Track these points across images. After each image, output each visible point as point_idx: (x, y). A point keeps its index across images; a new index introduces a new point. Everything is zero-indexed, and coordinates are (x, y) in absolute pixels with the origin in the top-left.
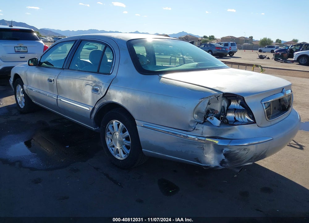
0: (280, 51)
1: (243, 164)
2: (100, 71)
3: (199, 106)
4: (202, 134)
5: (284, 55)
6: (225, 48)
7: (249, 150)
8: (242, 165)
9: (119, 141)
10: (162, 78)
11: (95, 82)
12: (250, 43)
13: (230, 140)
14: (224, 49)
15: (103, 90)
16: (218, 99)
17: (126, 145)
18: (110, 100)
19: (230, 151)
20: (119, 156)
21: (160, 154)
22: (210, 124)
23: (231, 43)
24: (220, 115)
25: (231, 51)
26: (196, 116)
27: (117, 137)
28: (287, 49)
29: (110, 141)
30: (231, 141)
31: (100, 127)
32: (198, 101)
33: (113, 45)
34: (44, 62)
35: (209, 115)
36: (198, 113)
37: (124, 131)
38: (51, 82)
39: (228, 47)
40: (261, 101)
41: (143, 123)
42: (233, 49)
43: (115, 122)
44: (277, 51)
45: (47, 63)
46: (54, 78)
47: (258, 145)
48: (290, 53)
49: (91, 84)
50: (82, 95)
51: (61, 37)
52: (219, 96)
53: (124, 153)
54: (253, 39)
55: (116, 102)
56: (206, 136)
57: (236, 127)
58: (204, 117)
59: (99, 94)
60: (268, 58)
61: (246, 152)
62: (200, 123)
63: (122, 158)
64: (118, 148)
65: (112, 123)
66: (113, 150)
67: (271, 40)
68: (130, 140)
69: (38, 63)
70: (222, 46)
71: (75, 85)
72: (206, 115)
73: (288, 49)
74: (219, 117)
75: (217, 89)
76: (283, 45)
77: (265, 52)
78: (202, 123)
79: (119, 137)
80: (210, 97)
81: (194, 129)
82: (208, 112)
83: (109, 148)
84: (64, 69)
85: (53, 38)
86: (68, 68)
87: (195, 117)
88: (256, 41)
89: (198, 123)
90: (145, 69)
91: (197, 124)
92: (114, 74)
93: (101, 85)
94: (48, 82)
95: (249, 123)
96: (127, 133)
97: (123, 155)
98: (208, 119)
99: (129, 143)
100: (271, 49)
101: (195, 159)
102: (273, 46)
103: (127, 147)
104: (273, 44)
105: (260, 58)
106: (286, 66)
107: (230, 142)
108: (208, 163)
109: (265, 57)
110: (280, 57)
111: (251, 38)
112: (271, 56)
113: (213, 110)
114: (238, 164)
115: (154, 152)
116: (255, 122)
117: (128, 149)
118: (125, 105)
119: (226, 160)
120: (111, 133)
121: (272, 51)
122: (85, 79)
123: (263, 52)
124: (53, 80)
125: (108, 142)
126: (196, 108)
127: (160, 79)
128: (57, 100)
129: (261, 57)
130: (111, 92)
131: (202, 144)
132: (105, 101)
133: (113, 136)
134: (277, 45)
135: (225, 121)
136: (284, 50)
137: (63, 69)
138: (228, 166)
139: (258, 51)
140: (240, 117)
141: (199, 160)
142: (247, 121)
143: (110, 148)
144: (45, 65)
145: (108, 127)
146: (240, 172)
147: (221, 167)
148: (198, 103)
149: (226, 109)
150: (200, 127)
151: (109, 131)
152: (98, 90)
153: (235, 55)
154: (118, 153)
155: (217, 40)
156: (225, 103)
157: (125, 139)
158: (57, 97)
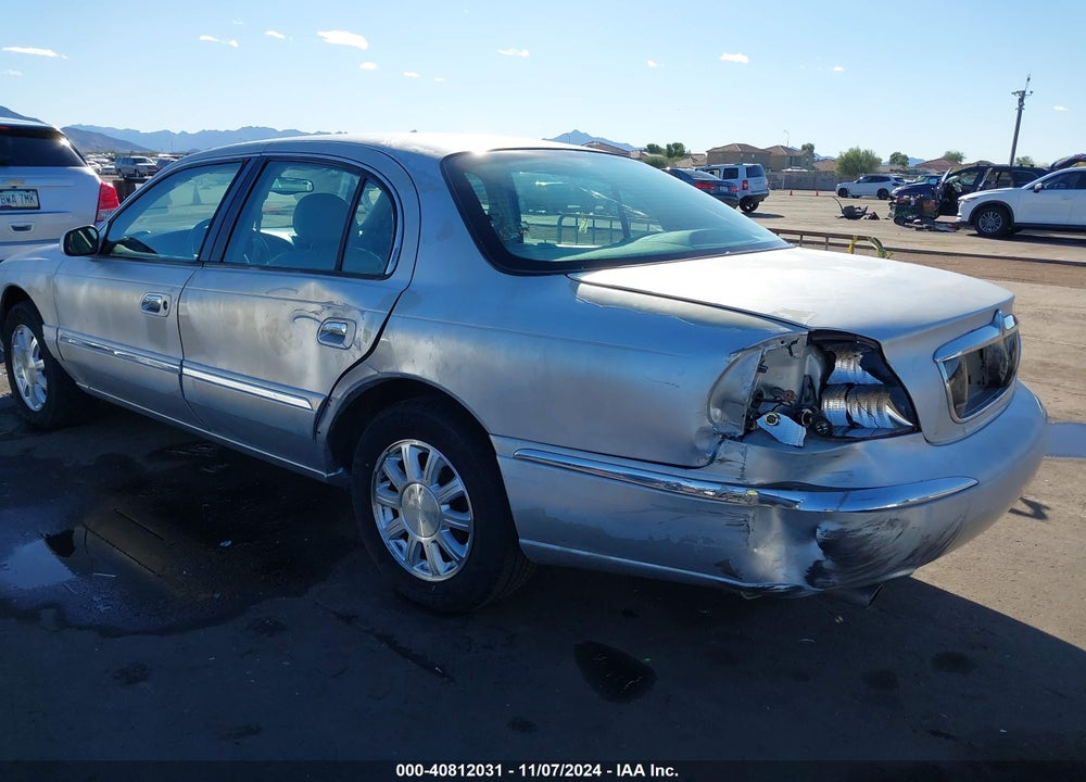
0: (913, 190)
1: (884, 574)
2: (346, 268)
3: (727, 378)
4: (742, 477)
5: (925, 205)
6: (729, 186)
7: (905, 524)
8: (879, 580)
9: (426, 513)
10: (582, 285)
11: (329, 305)
12: (807, 165)
13: (843, 492)
14: (725, 189)
15: (363, 336)
16: (791, 353)
17: (451, 529)
18: (390, 369)
19: (842, 533)
20: (427, 570)
21: (586, 553)
22: (769, 439)
23: (748, 169)
24: (799, 407)
25: (749, 193)
26: (718, 412)
27: (416, 500)
28: (934, 186)
29: (390, 516)
30: (846, 496)
31: (348, 467)
32: (723, 361)
33: (389, 173)
34: (122, 242)
35: (761, 410)
36: (725, 402)
37: (444, 478)
38: (157, 310)
39: (737, 182)
40: (934, 356)
41: (520, 445)
42: (754, 186)
43: (407, 447)
44: (900, 193)
45: (132, 243)
46: (166, 298)
47: (934, 505)
48: (944, 196)
49: (313, 315)
50: (279, 354)
51: (141, 155)
52: (796, 342)
53: (446, 557)
54: (815, 151)
55: (415, 376)
56: (756, 481)
57: (858, 446)
58: (748, 418)
59: (347, 349)
60: (874, 217)
61: (895, 532)
62: (732, 438)
63: (438, 574)
64: (423, 539)
65: (399, 451)
66: (400, 548)
67: (876, 156)
68: (467, 509)
69: (100, 245)
70: (715, 178)
71: (250, 318)
72: (752, 409)
73: (938, 183)
74: (796, 415)
75: (787, 317)
76: (915, 173)
77: (858, 197)
78: (741, 439)
79: (424, 500)
80: (766, 344)
81: (712, 460)
82: (758, 398)
83: (385, 540)
84: (204, 262)
85: (113, 160)
86: (222, 261)
87: (716, 417)
88: (825, 160)
89: (724, 436)
90: (517, 254)
91: (720, 443)
92: (401, 276)
93: (354, 315)
94: (142, 314)
95: (897, 431)
96: (457, 486)
97: (440, 565)
98: (762, 422)
99: (464, 520)
100: (878, 186)
101: (717, 565)
102: (881, 175)
103: (459, 535)
104: (881, 169)
105: (846, 217)
106: (935, 243)
107: (842, 502)
108: (765, 579)
109: (864, 213)
110: (913, 214)
111: (809, 149)
112: (883, 208)
113: (774, 390)
114: (868, 575)
115: (563, 549)
116: (917, 428)
117: (462, 541)
118: (449, 385)
119: (828, 564)
120: (392, 488)
121: (883, 194)
122: (292, 295)
123: (854, 197)
124: (165, 303)
125: (382, 520)
126: (717, 383)
127: (575, 289)
128: (181, 374)
129: (851, 214)
130: (395, 339)
131: (743, 512)
132: (369, 373)
133: (401, 500)
134: (896, 171)
135: (821, 427)
136: (925, 189)
137: (199, 262)
138: (834, 585)
139: (834, 194)
140: (864, 413)
141: (734, 569)
142: (890, 425)
143: (391, 542)
144: (126, 253)
145: (382, 464)
146: (872, 601)
147: (811, 588)
148: (724, 368)
149: (817, 385)
150: (733, 452)
151: (386, 479)
152: (344, 337)
153: (761, 208)
154: (423, 556)
155: (695, 160)
156: (814, 366)
157: (446, 507)
158: (181, 366)
